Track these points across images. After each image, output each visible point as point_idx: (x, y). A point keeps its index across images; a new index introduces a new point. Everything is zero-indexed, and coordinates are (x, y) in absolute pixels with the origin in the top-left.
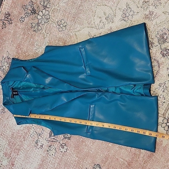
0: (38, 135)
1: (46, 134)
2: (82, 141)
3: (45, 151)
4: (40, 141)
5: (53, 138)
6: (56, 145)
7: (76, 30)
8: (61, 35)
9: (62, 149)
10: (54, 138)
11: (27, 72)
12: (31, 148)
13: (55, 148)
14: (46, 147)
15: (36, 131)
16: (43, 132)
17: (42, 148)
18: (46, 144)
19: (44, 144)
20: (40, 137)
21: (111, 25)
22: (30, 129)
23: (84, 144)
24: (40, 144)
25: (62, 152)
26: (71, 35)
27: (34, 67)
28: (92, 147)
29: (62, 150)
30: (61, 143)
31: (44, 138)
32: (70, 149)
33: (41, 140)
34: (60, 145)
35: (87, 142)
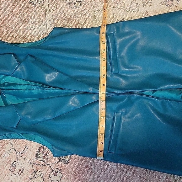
0: (18, 154)
1: (31, 153)
2: (87, 167)
3: (25, 179)
4: (20, 163)
5: (41, 159)
6: (45, 171)
7: (95, 9)
8: (72, 13)
9: (53, 176)
10: (44, 160)
11: (20, 63)
12: (3, 173)
13: (42, 175)
14: (27, 173)
15: (15, 148)
16: (25, 150)
17: (22, 174)
18: (28, 167)
19: (26, 168)
20: (19, 157)
21: (147, 8)
22: (6, 145)
23: (89, 171)
24: (18, 168)
25: (53, 181)
26: (88, 15)
27: (31, 56)
28: (101, 176)
29: (53, 178)
30: (53, 167)
31: (27, 159)
32: (65, 178)
33: (21, 161)
34: (51, 170)
35: (93, 169)
